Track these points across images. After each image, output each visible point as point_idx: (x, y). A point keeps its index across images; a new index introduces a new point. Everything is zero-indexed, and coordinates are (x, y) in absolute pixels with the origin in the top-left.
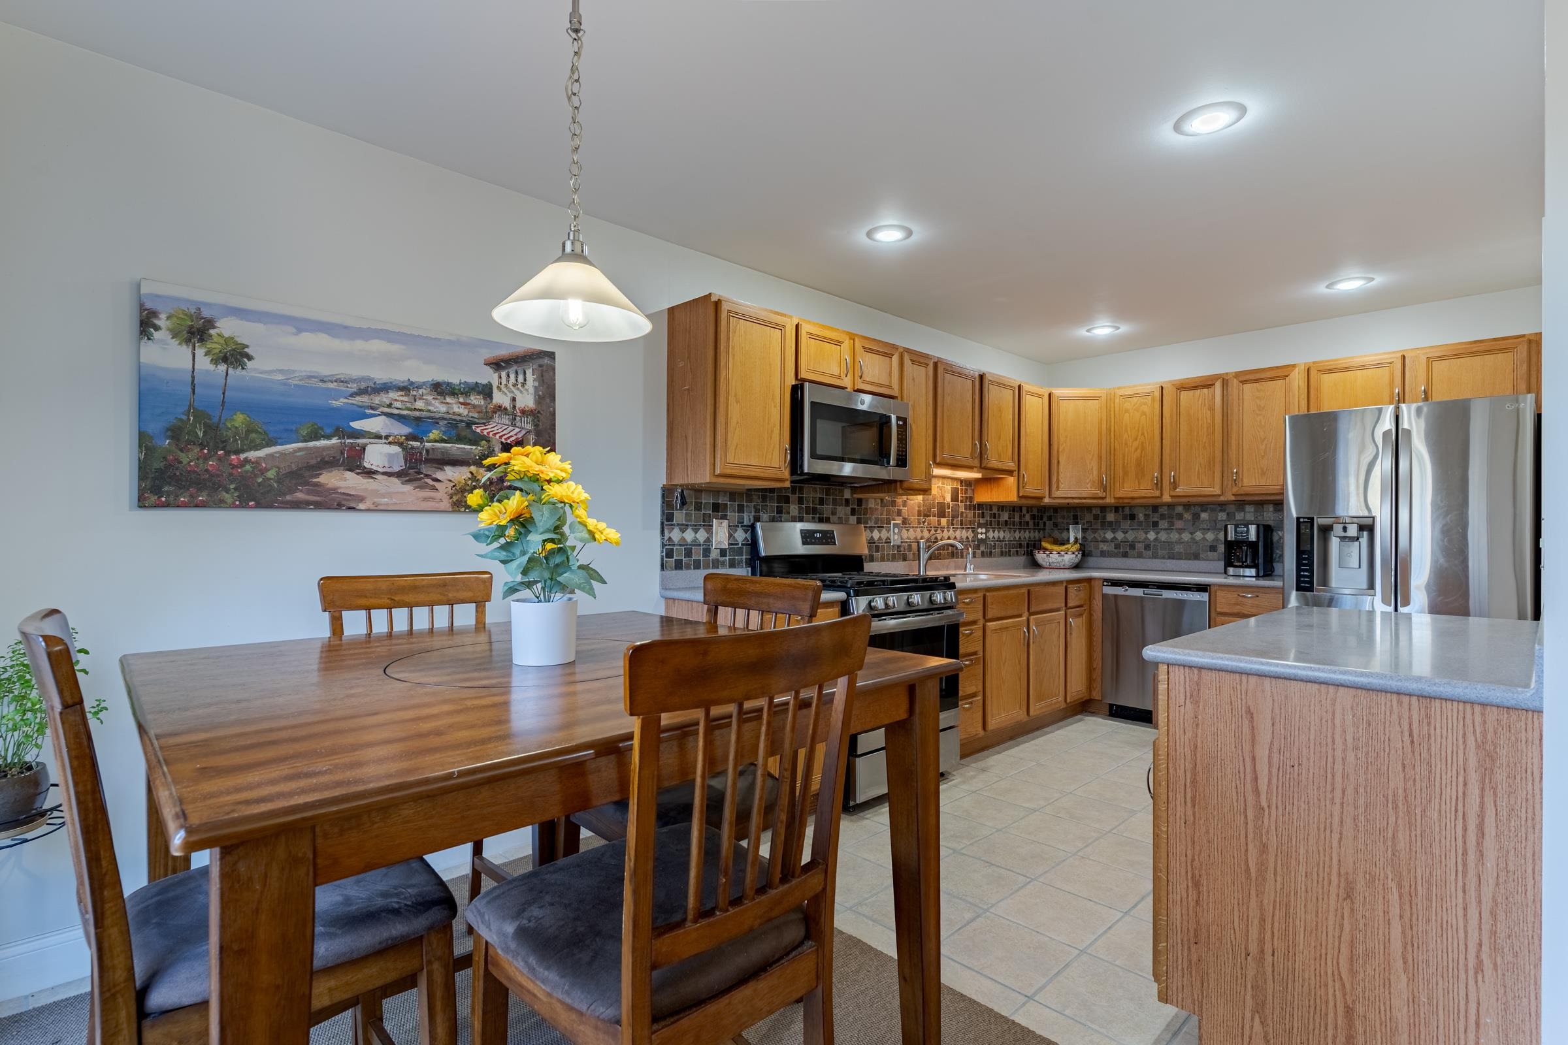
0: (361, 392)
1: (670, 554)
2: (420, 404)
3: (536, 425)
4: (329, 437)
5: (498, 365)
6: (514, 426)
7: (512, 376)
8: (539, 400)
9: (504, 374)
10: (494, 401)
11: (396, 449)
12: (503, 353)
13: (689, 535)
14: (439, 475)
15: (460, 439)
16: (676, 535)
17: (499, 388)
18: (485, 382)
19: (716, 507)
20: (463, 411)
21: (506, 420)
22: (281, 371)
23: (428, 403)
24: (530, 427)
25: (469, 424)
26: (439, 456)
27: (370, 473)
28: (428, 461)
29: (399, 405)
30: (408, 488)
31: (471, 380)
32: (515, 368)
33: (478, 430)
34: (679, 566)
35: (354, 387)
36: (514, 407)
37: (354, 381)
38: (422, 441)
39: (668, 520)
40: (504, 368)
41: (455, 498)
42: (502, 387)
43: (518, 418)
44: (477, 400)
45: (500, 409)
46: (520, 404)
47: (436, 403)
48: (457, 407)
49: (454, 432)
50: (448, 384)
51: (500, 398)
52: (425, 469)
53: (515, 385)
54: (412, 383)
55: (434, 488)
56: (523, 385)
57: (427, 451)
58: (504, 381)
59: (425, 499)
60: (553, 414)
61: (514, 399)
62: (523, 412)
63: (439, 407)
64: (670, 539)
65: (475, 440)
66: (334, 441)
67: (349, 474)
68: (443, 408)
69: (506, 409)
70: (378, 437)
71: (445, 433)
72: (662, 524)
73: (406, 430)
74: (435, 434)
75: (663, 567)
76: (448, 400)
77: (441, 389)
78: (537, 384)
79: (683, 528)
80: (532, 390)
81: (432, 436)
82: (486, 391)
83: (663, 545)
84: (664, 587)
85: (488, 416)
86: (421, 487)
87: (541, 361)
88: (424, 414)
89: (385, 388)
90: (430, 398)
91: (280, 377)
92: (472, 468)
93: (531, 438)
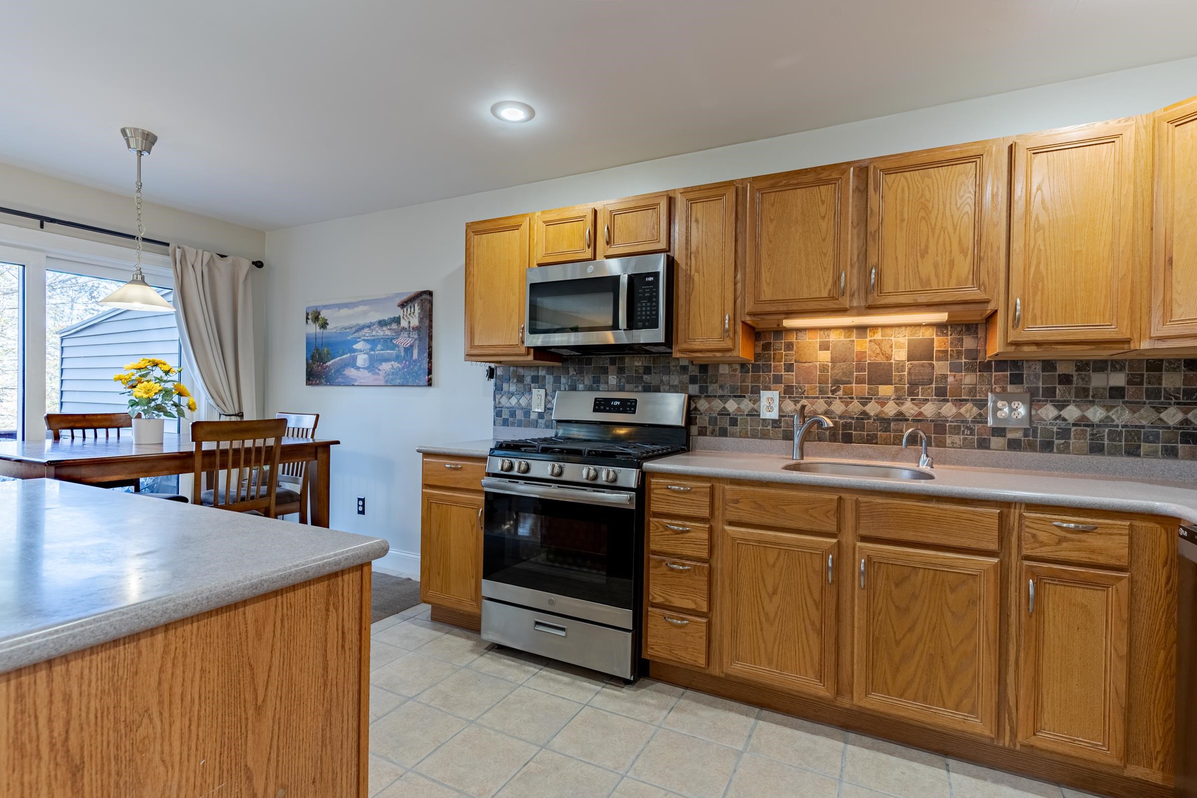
0: (357, 331)
2: (374, 333)
3: (419, 335)
4: (347, 354)
5: (403, 305)
6: (409, 337)
7: (409, 309)
8: (421, 320)
9: (405, 309)
10: (401, 325)
11: (366, 356)
12: (405, 298)
13: (514, 401)
14: (380, 368)
15: (388, 348)
16: (504, 401)
17: (403, 318)
18: (397, 316)
19: (535, 379)
20: (388, 333)
21: (406, 335)
22: (335, 328)
23: (377, 332)
24: (416, 336)
25: (392, 339)
26: (381, 358)
27: (358, 368)
28: (377, 360)
29: (367, 335)
30: (370, 374)
31: (392, 316)
32: (410, 304)
33: (395, 342)
34: (505, 422)
35: (354, 330)
36: (410, 327)
37: (354, 327)
38: (374, 351)
39: (498, 390)
40: (405, 306)
41: (386, 379)
42: (405, 316)
43: (411, 333)
44: (394, 326)
45: (404, 329)
46: (412, 325)
47: (379, 331)
48: (387, 331)
49: (386, 345)
50: (384, 320)
51: (404, 323)
52: (375, 365)
53: (410, 314)
54: (371, 323)
55: (378, 374)
56: (414, 313)
57: (376, 356)
58: (405, 313)
59: (376, 379)
61: (409, 322)
62: (413, 328)
64: (499, 403)
65: (394, 347)
66: (349, 355)
67: (353, 369)
68: (382, 333)
69: (406, 328)
70: (361, 351)
71: (383, 345)
72: (495, 392)
73: (369, 346)
74: (379, 347)
75: (494, 423)
76: (384, 328)
77: (381, 324)
78: (419, 311)
79: (510, 395)
80: (419, 315)
82: (397, 320)
83: (495, 407)
85: (399, 334)
86: (374, 374)
87: (425, 297)
88: (375, 337)
89: (363, 327)
90: (377, 329)
91: (335, 330)
92: (393, 362)
93: (417, 342)
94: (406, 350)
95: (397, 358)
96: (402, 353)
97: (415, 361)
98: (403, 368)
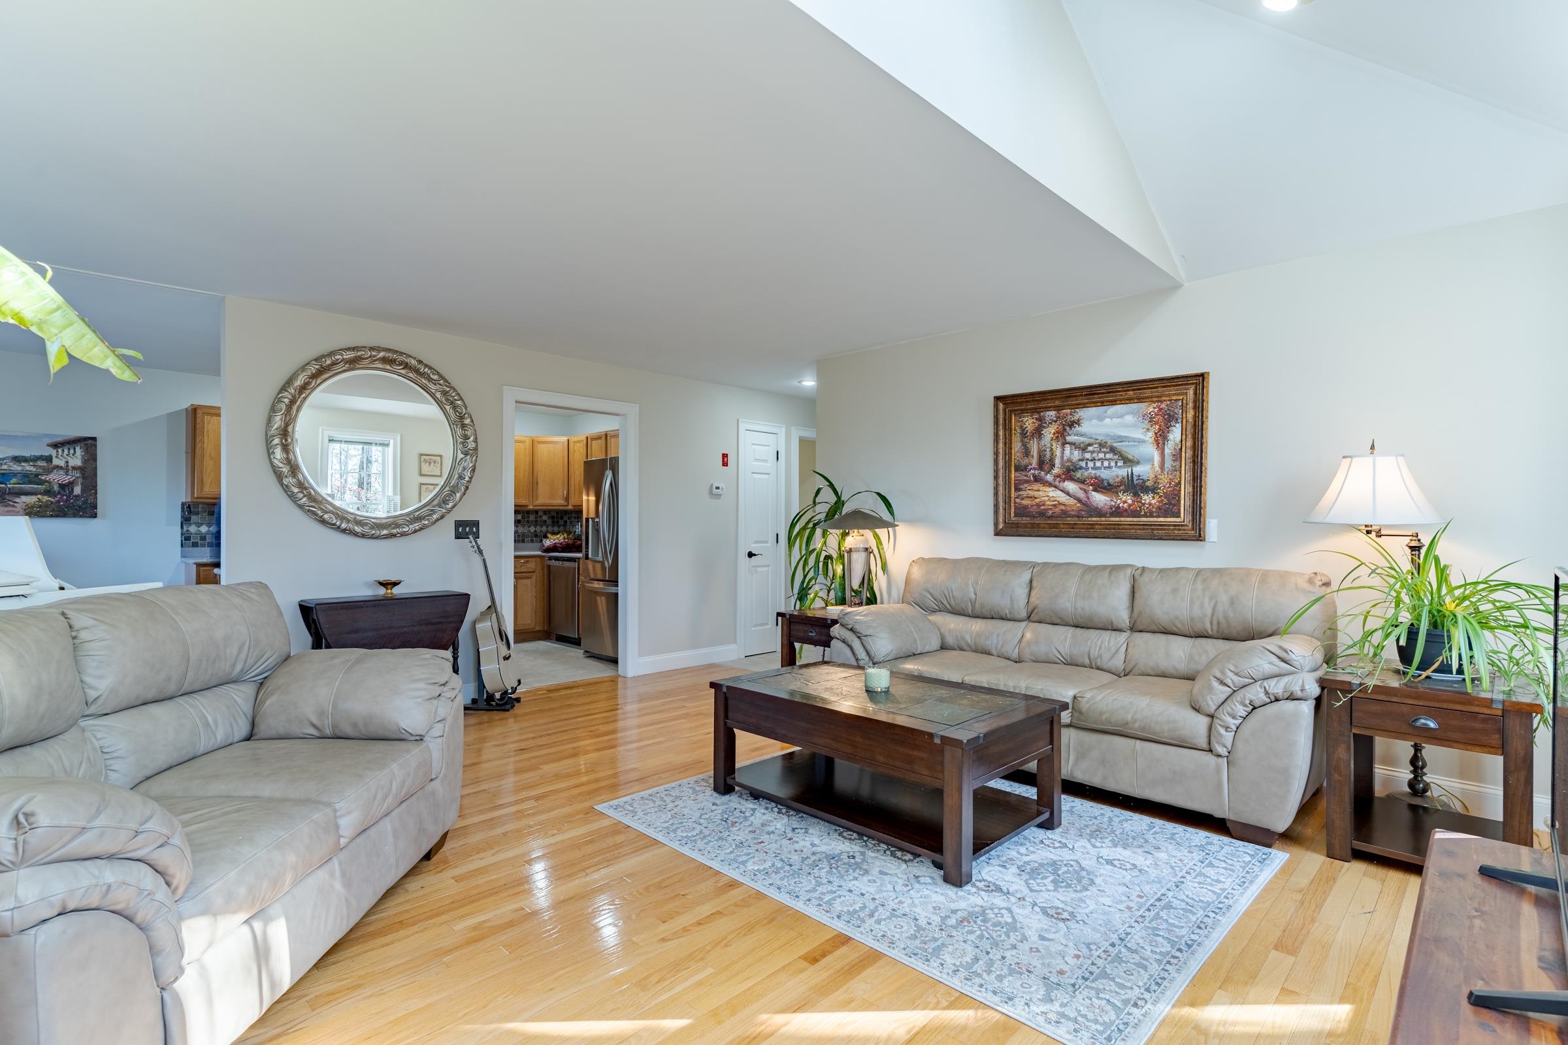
1: (187, 539)
3: (83, 474)
5: (55, 446)
6: (67, 475)
7: (66, 451)
8: (85, 461)
9: (60, 450)
10: (54, 463)
12: (60, 439)
13: (204, 529)
14: (17, 500)
15: (30, 483)
16: (193, 529)
17: (57, 457)
18: (47, 454)
20: (33, 469)
21: (62, 472)
23: (9, 466)
24: (75, 475)
25: (37, 475)
26: (17, 491)
28: (9, 493)
31: (38, 454)
32: (68, 446)
33: (43, 478)
34: (195, 545)
36: (68, 466)
38: (6, 484)
39: (186, 521)
40: (60, 447)
41: (27, 511)
42: (59, 456)
43: (70, 471)
44: (42, 463)
45: (58, 467)
47: (15, 466)
48: (29, 468)
49: (27, 480)
50: (23, 457)
51: (56, 462)
52: (7, 497)
53: (67, 455)
55: (13, 506)
56: (73, 455)
57: (9, 489)
58: (60, 453)
59: (8, 511)
60: (96, 468)
61: (67, 462)
62: (74, 468)
63: (16, 468)
64: (188, 530)
65: (42, 482)
68: (19, 468)
69: (61, 467)
71: (20, 480)
72: (182, 523)
74: (14, 481)
75: (182, 546)
76: (23, 464)
77: (17, 459)
78: (83, 454)
79: (199, 525)
80: (80, 457)
81: (12, 482)
82: (49, 459)
83: (182, 534)
84: (183, 556)
85: (49, 471)
86: (6, 506)
87: (86, 442)
88: (7, 472)
90: (11, 464)
92: (39, 496)
93: (80, 481)
94: (62, 486)
95: (48, 492)
96: (56, 488)
97: (76, 496)
98: (58, 502)
